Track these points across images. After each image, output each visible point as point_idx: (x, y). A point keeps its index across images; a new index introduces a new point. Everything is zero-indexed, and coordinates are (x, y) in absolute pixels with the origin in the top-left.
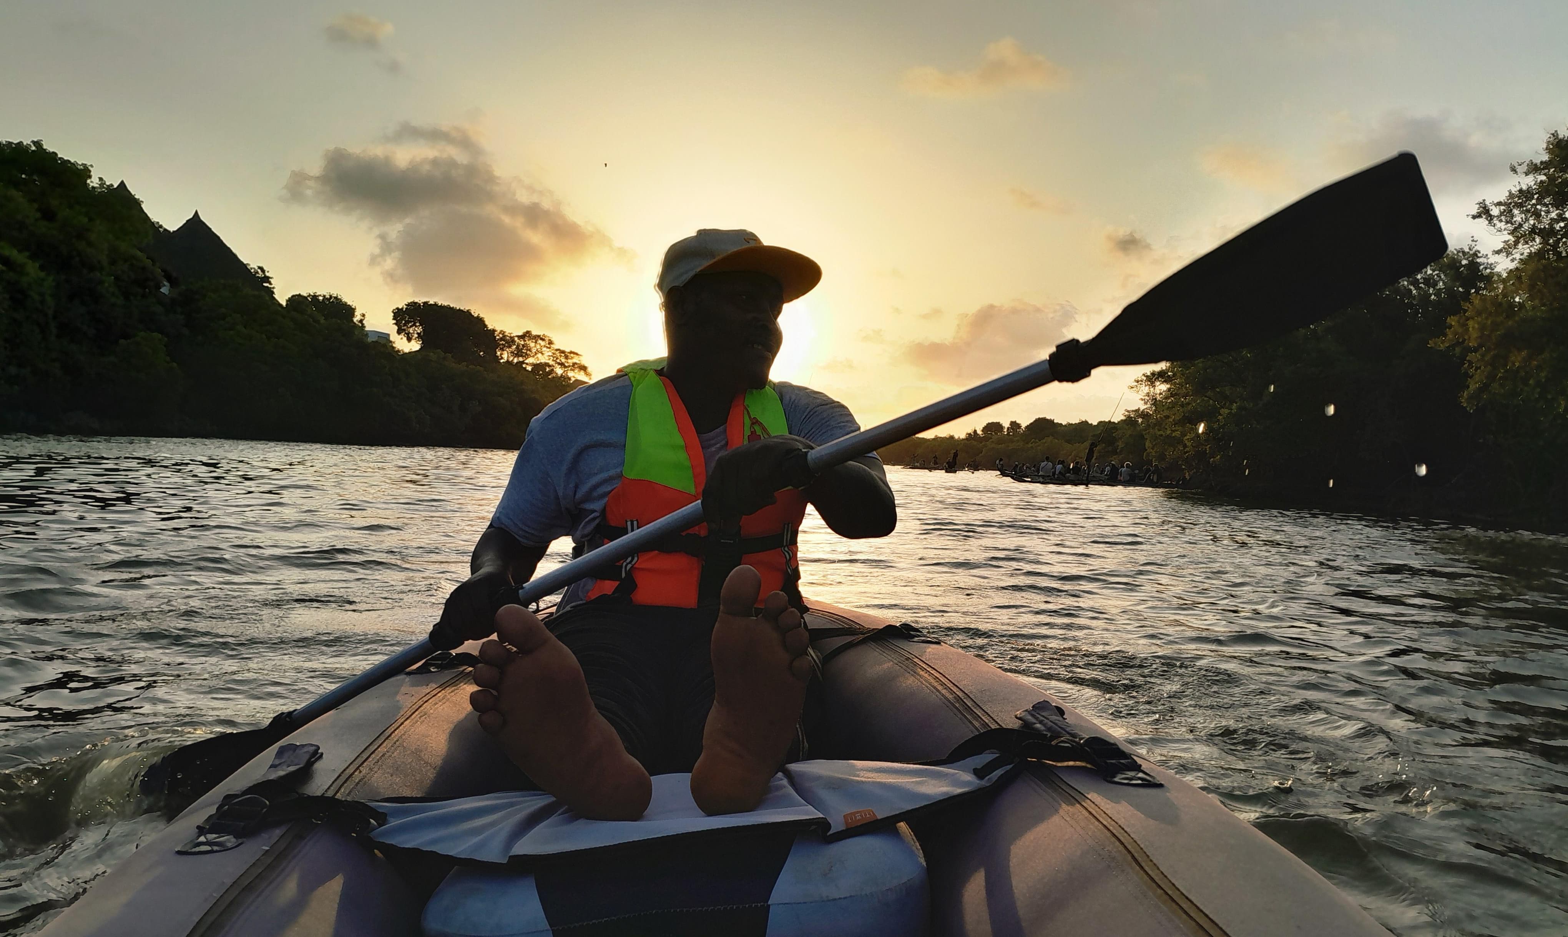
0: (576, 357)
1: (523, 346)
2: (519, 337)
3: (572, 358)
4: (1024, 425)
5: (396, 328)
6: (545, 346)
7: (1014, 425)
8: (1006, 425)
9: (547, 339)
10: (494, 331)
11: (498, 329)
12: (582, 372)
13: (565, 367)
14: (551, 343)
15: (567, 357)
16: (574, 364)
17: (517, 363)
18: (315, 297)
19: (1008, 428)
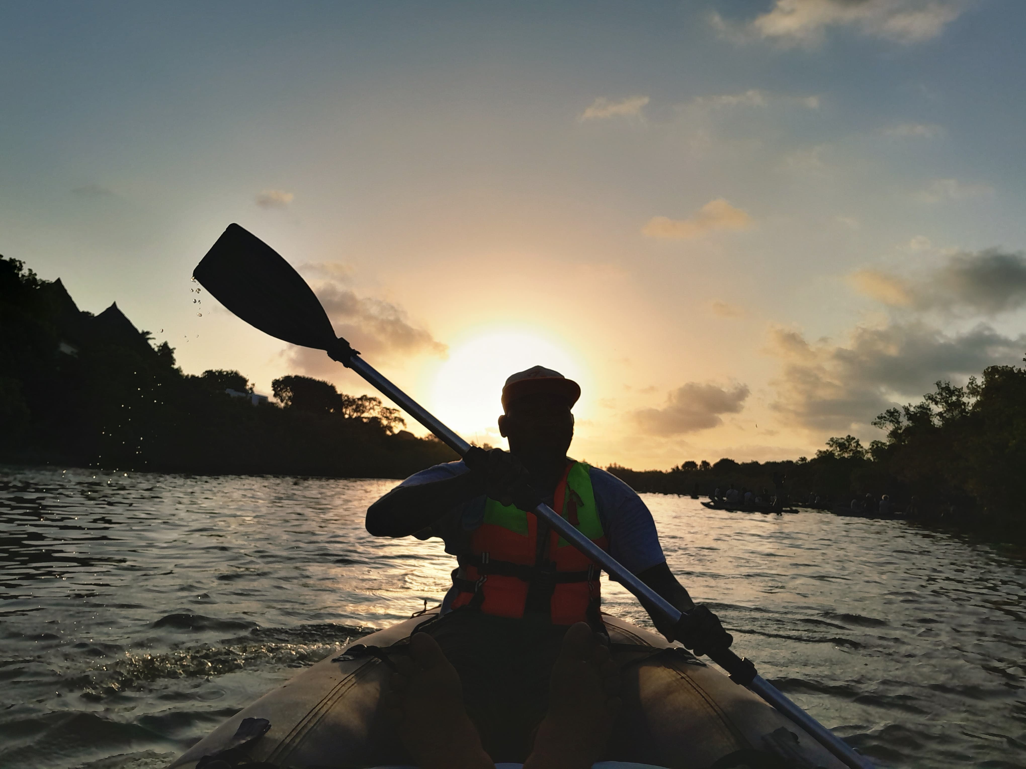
0: (397, 412)
1: (361, 405)
2: (359, 399)
3: (394, 413)
4: (712, 464)
5: (273, 392)
6: (376, 405)
7: (705, 464)
8: (699, 463)
9: (378, 400)
10: (341, 395)
11: (344, 393)
12: (401, 423)
13: (389, 419)
14: (380, 403)
15: (391, 413)
16: (396, 418)
17: (356, 418)
18: (220, 372)
19: (700, 466)
